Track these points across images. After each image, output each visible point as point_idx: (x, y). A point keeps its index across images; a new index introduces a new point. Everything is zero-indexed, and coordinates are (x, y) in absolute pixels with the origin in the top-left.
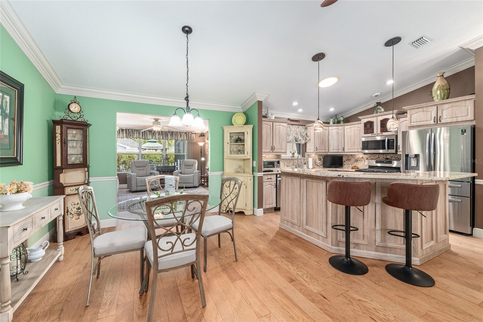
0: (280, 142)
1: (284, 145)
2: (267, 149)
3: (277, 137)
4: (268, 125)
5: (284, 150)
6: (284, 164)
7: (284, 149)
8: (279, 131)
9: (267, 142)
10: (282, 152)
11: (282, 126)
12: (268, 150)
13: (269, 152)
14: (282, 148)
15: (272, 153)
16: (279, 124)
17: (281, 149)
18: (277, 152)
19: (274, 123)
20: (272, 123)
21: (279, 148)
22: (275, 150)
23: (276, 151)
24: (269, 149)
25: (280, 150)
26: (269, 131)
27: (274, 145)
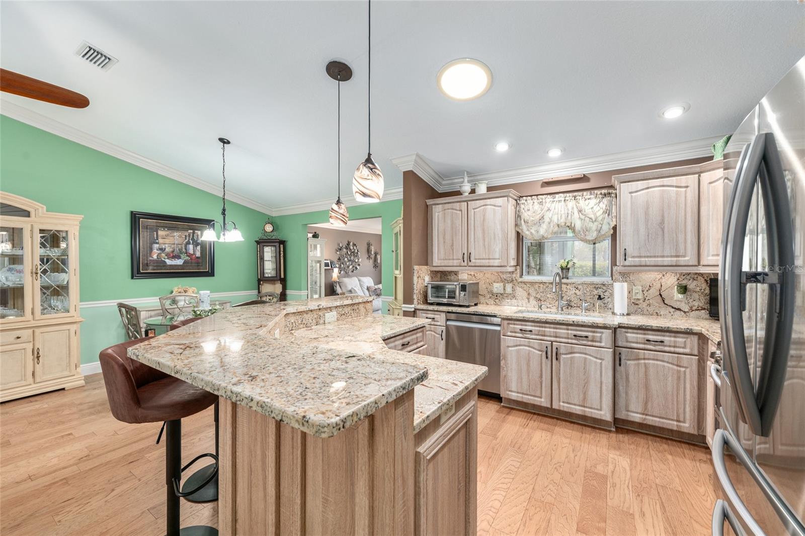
0: (486, 243)
1: (497, 250)
2: (453, 259)
3: (479, 234)
4: (456, 210)
5: (498, 261)
6: (525, 294)
7: (499, 259)
8: (484, 220)
9: (452, 245)
10: (491, 264)
11: (491, 205)
12: (455, 261)
13: (458, 265)
14: (491, 257)
15: (467, 268)
16: (483, 204)
17: (489, 259)
18: (477, 264)
19: (469, 202)
20: (466, 203)
21: (484, 256)
22: (473, 260)
23: (475, 262)
24: (458, 259)
25: (487, 261)
26: (458, 222)
27: (472, 250)
